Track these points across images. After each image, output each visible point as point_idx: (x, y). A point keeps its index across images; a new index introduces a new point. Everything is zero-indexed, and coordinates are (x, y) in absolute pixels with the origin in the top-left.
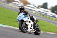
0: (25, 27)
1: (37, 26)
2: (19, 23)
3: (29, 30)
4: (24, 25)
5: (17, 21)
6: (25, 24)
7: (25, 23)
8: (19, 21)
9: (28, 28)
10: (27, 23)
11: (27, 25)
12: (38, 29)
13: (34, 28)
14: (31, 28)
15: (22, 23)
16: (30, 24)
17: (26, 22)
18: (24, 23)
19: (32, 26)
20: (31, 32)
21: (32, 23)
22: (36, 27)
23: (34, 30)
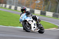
0: (28, 27)
2: (22, 23)
4: (28, 25)
6: (28, 23)
9: (32, 27)
11: (30, 25)
14: (34, 27)
21: (35, 22)
22: (39, 26)
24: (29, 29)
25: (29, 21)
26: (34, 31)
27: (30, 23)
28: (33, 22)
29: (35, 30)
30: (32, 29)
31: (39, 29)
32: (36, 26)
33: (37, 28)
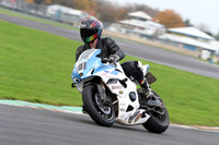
0: (106, 105)
1: (154, 99)
2: (81, 89)
3: (123, 116)
4: (104, 97)
5: (73, 86)
6: (108, 91)
7: (106, 87)
8: (82, 84)
9: (120, 107)
10: (115, 88)
11: (114, 97)
12: (158, 108)
13: (140, 108)
14: (130, 108)
15: (95, 91)
16: (126, 91)
17: (110, 86)
18: (101, 88)
19: (133, 100)
20: (133, 123)
21: (132, 86)
23: (143, 116)
24: (110, 116)
25: (111, 81)
26: (127, 122)
27: (114, 91)
28: (125, 86)
29: (131, 118)
30: (120, 113)
31: (148, 116)
32: (136, 104)
33: (142, 111)
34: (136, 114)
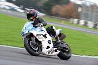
1: (62, 44)
9: (43, 47)
13: (54, 47)
19: (50, 44)
25: (38, 35)
26: (47, 54)
33: (55, 49)
34: (52, 50)
